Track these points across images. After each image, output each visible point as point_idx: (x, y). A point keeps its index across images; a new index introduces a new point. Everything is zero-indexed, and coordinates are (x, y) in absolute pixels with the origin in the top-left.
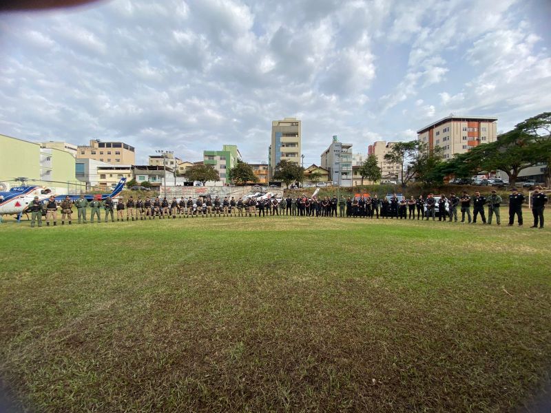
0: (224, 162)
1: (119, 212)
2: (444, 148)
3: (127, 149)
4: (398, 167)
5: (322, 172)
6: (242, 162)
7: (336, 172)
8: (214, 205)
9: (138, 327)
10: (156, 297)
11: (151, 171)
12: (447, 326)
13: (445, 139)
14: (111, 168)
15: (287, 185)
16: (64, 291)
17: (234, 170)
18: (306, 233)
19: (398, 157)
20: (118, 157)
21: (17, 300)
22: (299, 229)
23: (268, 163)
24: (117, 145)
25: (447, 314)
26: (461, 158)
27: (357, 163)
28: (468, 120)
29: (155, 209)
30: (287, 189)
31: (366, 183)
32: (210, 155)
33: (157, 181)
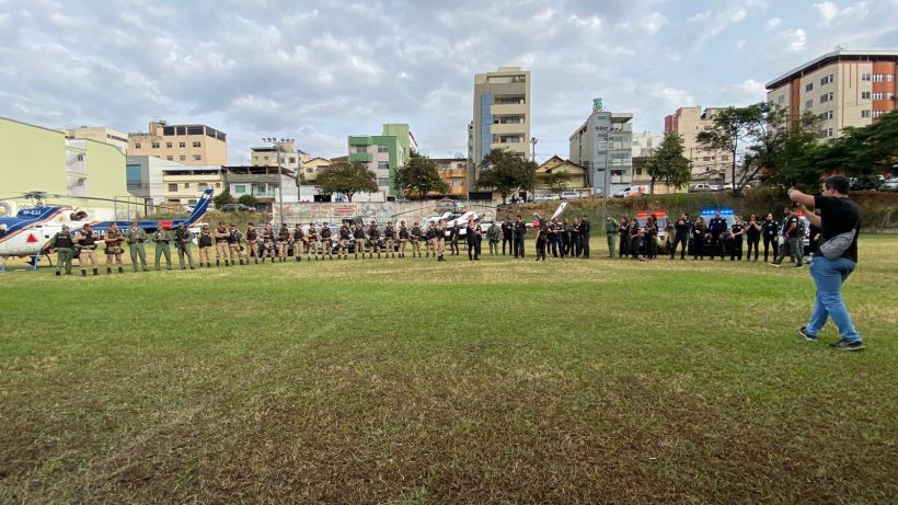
0: (385, 157)
1: (203, 250)
2: (823, 117)
3: (213, 136)
4: (725, 158)
5: (572, 170)
6: (417, 155)
7: (599, 170)
8: (368, 237)
9: (242, 455)
10: (270, 403)
11: (256, 176)
12: (821, 471)
13: (824, 99)
14: (186, 173)
15: (504, 197)
16: (115, 390)
17: (405, 171)
18: (540, 287)
19: (724, 138)
20: (197, 151)
21: (36, 406)
22: (526, 281)
23: (466, 156)
24: (196, 130)
25: (822, 448)
26: (857, 136)
27: (643, 150)
28: (874, 59)
29: (267, 245)
30: (504, 204)
31: (660, 189)
32: (359, 144)
33: (267, 194)
